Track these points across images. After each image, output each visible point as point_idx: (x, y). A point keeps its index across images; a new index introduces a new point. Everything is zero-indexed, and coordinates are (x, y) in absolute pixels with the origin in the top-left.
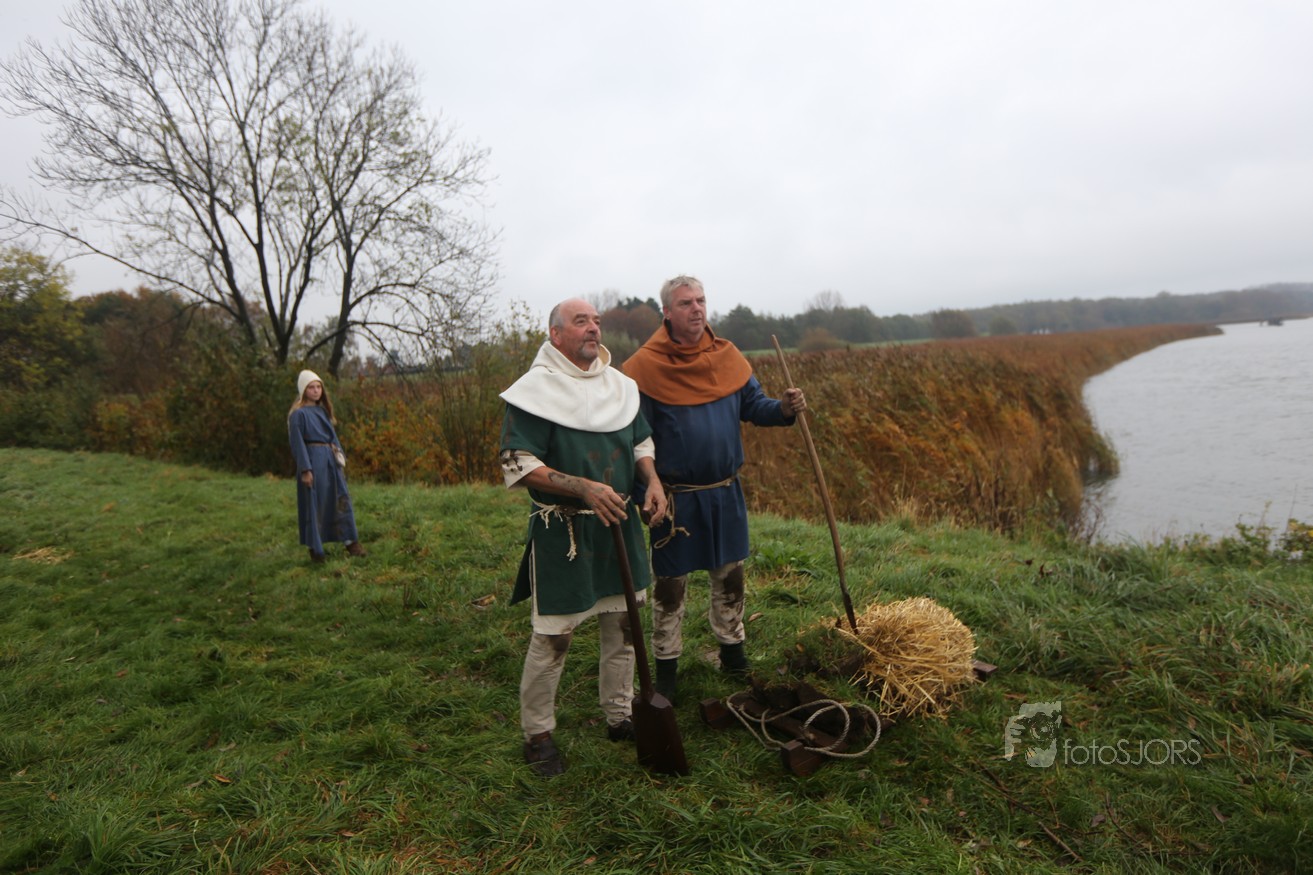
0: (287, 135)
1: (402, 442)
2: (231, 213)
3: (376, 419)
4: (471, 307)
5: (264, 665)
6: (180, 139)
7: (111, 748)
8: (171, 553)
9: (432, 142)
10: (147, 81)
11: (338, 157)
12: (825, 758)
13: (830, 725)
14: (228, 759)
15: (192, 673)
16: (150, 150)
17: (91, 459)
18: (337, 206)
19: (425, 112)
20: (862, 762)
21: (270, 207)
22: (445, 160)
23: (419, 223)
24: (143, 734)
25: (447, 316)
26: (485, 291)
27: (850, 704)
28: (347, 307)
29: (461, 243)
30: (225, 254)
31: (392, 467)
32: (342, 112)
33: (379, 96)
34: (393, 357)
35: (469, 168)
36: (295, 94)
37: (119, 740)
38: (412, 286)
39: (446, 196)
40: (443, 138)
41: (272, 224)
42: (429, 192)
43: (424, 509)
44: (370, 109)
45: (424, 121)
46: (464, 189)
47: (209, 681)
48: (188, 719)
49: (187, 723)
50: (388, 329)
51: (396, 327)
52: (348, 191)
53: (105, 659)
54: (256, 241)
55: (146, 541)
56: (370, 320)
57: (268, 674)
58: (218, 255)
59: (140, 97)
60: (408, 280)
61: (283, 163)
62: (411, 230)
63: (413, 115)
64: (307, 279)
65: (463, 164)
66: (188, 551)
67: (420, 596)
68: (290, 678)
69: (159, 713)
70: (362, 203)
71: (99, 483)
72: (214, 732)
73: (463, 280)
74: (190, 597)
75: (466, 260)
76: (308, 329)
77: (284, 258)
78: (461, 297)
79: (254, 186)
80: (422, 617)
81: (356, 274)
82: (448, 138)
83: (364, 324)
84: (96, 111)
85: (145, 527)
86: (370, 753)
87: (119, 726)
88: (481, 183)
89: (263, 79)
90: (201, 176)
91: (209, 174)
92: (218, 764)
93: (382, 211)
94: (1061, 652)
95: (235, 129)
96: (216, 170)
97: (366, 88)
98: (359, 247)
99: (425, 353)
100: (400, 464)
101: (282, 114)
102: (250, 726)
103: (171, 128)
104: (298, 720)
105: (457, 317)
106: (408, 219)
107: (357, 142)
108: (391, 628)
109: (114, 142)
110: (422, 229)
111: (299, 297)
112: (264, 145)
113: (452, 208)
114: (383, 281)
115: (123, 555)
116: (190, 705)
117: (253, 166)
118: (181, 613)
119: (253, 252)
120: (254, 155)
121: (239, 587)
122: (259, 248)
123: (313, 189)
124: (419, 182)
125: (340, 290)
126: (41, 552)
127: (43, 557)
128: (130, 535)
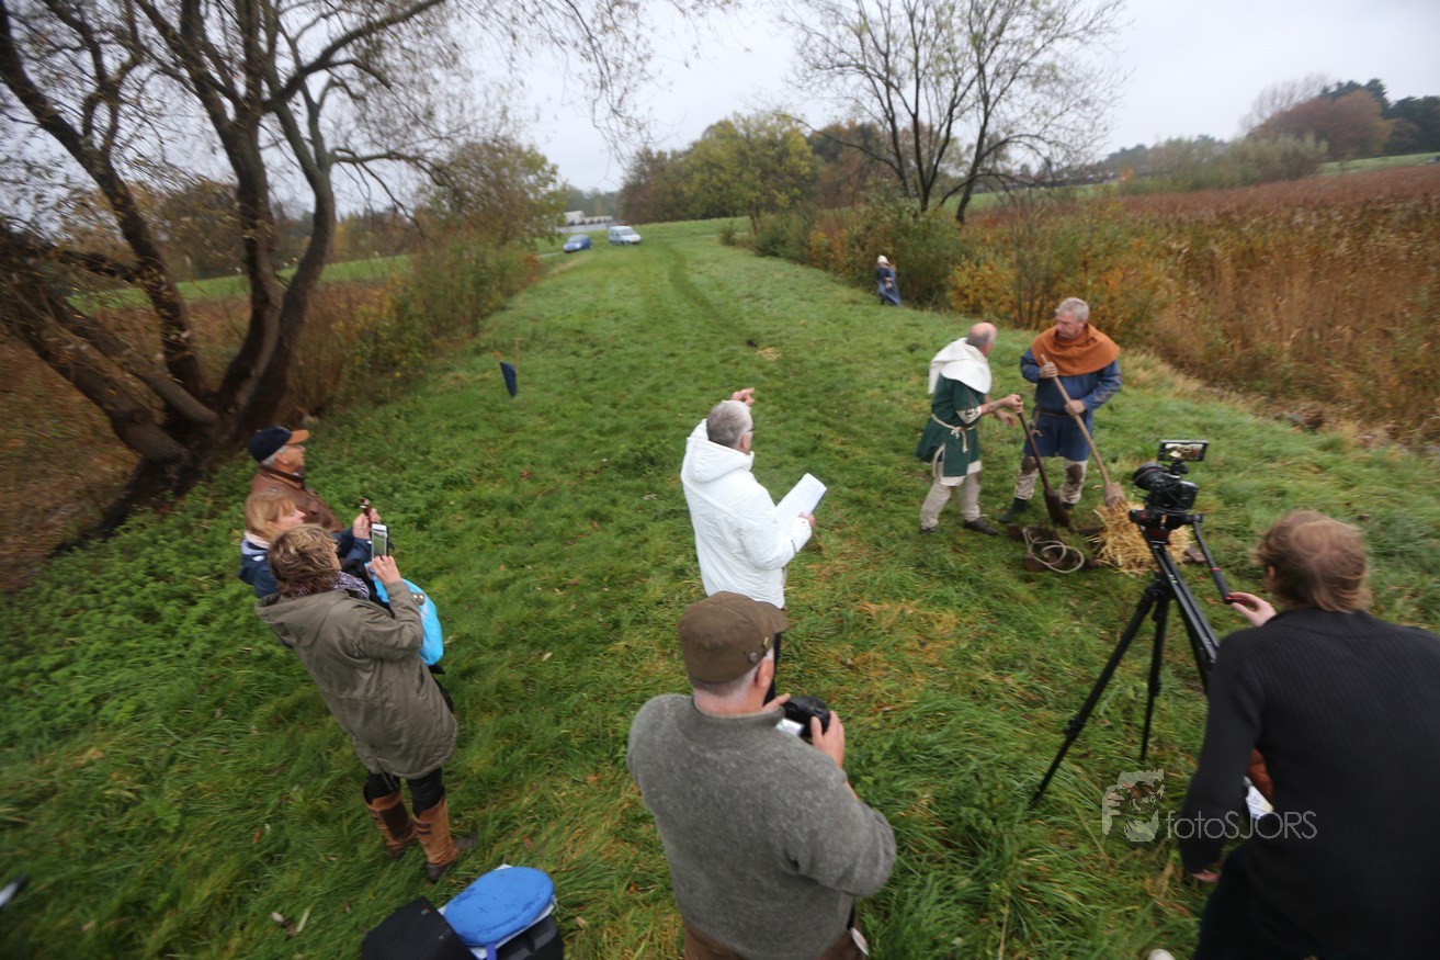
1: (993, 283)
5: (838, 447)
8: (823, 365)
15: (807, 446)
18: (981, 69)
22: (1081, 12)
24: (785, 468)
28: (979, 159)
30: (893, 120)
37: (776, 467)
38: (1037, 136)
42: (1062, 47)
46: (1096, 39)
47: (814, 450)
52: (993, 51)
53: (780, 426)
54: (913, 111)
55: (814, 353)
57: (837, 453)
58: (888, 123)
60: (1033, 131)
64: (948, 139)
65: (1100, 12)
66: (831, 365)
68: (846, 457)
69: (792, 459)
71: (803, 300)
74: (821, 398)
76: (944, 179)
79: (916, 65)
81: (990, 127)
85: (816, 342)
86: (858, 501)
87: (780, 460)
88: (1114, 32)
91: (887, 56)
95: (907, 19)
96: (892, 54)
98: (996, 102)
108: (904, 441)
115: (801, 361)
117: (916, 48)
118: (816, 407)
119: (911, 121)
120: (918, 38)
121: (845, 397)
122: (916, 116)
125: (976, 144)
126: (769, 350)
127: (769, 354)
128: (808, 347)
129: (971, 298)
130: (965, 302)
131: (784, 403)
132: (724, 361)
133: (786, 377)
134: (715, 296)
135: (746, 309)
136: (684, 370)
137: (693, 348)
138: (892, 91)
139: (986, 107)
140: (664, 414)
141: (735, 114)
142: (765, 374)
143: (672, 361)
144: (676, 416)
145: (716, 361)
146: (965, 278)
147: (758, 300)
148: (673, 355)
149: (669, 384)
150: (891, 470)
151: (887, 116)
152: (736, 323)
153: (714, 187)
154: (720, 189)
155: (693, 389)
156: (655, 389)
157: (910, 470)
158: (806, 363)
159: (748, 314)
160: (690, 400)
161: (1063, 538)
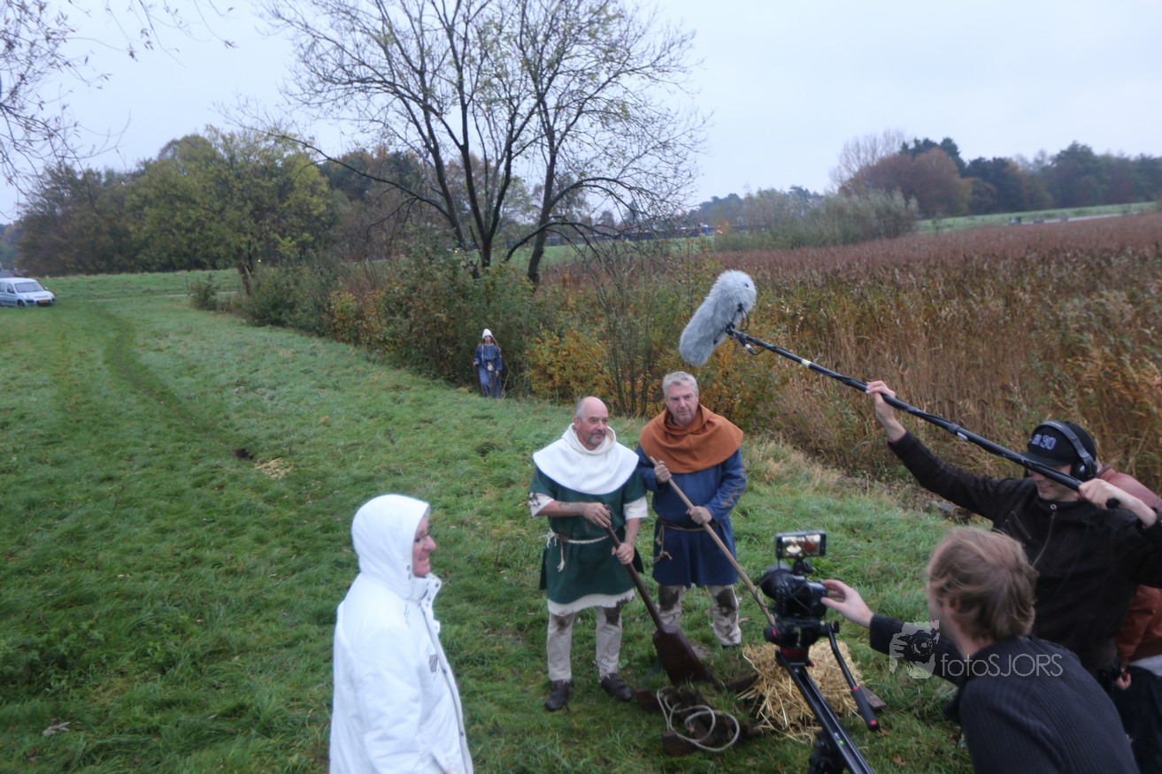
9: (632, 33)
18: (541, 98)
22: (646, 48)
27: (721, 713)
28: (549, 203)
35: (674, 53)
40: (643, 26)
52: (551, 81)
54: (461, 142)
60: (609, 176)
67: (509, 557)
71: (323, 387)
80: (506, 576)
82: (650, 24)
85: (345, 448)
88: (684, 71)
98: (564, 135)
113: (655, 99)
115: (323, 477)
120: (460, 58)
122: (464, 147)
124: (620, 72)
126: (272, 463)
127: (273, 470)
128: (333, 456)
129: (557, 378)
130: (550, 384)
131: (299, 543)
132: (198, 485)
133: (300, 502)
134: (183, 386)
135: (235, 403)
136: (129, 502)
137: (145, 466)
138: (433, 116)
139: (551, 144)
140: (89, 578)
141: (210, 128)
142: (268, 500)
143: (106, 488)
144: (111, 580)
145: (184, 482)
146: (546, 353)
147: (254, 389)
148: (110, 479)
149: (101, 527)
150: (465, 629)
151: (428, 146)
152: (220, 425)
153: (178, 226)
154: (189, 230)
155: (146, 531)
156: (76, 536)
157: (494, 627)
158: (331, 480)
159: (239, 411)
160: (140, 550)
161: (708, 699)
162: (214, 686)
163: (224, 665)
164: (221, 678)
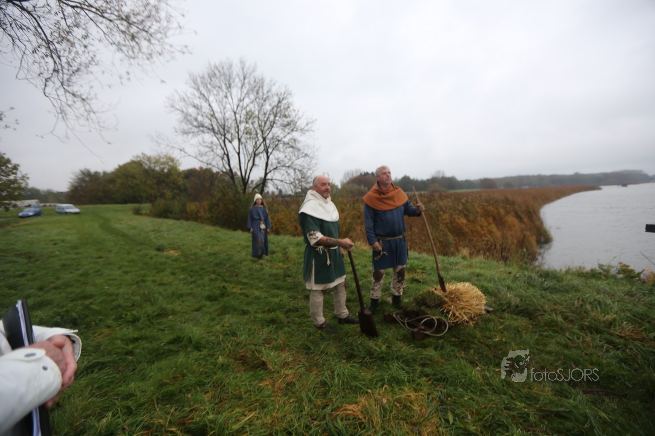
0: (249, 116)
1: (283, 221)
2: (230, 142)
3: (275, 213)
4: (308, 174)
5: (239, 291)
6: (216, 118)
7: (195, 312)
8: (210, 254)
9: (297, 117)
10: (207, 100)
11: (265, 123)
12: (427, 336)
13: (429, 324)
14: (228, 319)
15: (218, 292)
16: (207, 122)
17: (185, 223)
18: (264, 139)
19: (295, 108)
20: (441, 338)
21: (243, 140)
22: (301, 123)
23: (292, 145)
24: (204, 309)
25: (300, 177)
26: (313, 169)
27: (437, 317)
28: (266, 174)
29: (306, 152)
30: (228, 156)
31: (280, 230)
32: (267, 107)
33: (279, 102)
34: (280, 191)
35: (309, 126)
36: (252, 102)
37: (197, 310)
38: (289, 167)
39: (301, 136)
40: (301, 115)
41: (243, 146)
42: (295, 135)
43: (291, 244)
44: (277, 106)
45: (295, 111)
46: (307, 133)
47: (223, 295)
48: (216, 306)
49: (216, 307)
50: (279, 182)
51: (282, 181)
52: (268, 134)
53: (192, 286)
54: (238, 151)
55: (202, 250)
56: (274, 178)
57: (241, 294)
58: (225, 156)
59: (205, 105)
60: (287, 165)
61: (247, 125)
62: (289, 147)
63: (291, 108)
64: (253, 164)
65: (307, 124)
66: (214, 254)
67: (289, 273)
68: (247, 296)
69: (208, 303)
70: (273, 138)
71: (187, 231)
72: (224, 311)
73: (306, 165)
74: (216, 268)
75: (307, 158)
76: (252, 181)
77: (246, 157)
78: (305, 171)
79: (238, 133)
80: (289, 280)
81: (270, 163)
82: (302, 116)
83: (272, 180)
84: (192, 111)
85: (202, 246)
86: (273, 321)
87: (197, 306)
88: (313, 131)
89: (242, 98)
90: (222, 130)
91: (224, 129)
92: (226, 320)
93: (279, 141)
94: (520, 305)
95: (233, 114)
96: (226, 128)
97: (276, 99)
98: (271, 153)
99: (292, 190)
100: (282, 229)
101: (248, 109)
102: (236, 310)
103: (213, 115)
104: (250, 309)
105: (304, 178)
106: (288, 144)
107: (272, 118)
108: (279, 283)
109: (196, 120)
110: (292, 147)
111: (251, 170)
112: (242, 119)
113: (303, 140)
114: (278, 165)
115: (195, 254)
116: (217, 302)
117: (238, 127)
118: (213, 273)
119: (236, 155)
120: (238, 122)
121: (231, 266)
122: (239, 154)
123: (257, 134)
124: (293, 130)
125: (264, 168)
126: (172, 252)
128: (197, 248)
131: (191, 273)
133: (187, 261)
134: (131, 232)
135: (153, 236)
136: (109, 264)
137: (117, 253)
139: (267, 155)
142: (173, 261)
143: (99, 260)
147: (160, 232)
148: (101, 257)
149: (97, 272)
152: (147, 242)
153: (129, 186)
155: (118, 273)
158: (198, 255)
159: (155, 238)
160: (116, 279)
162: (161, 330)
163: (164, 320)
164: (165, 326)
